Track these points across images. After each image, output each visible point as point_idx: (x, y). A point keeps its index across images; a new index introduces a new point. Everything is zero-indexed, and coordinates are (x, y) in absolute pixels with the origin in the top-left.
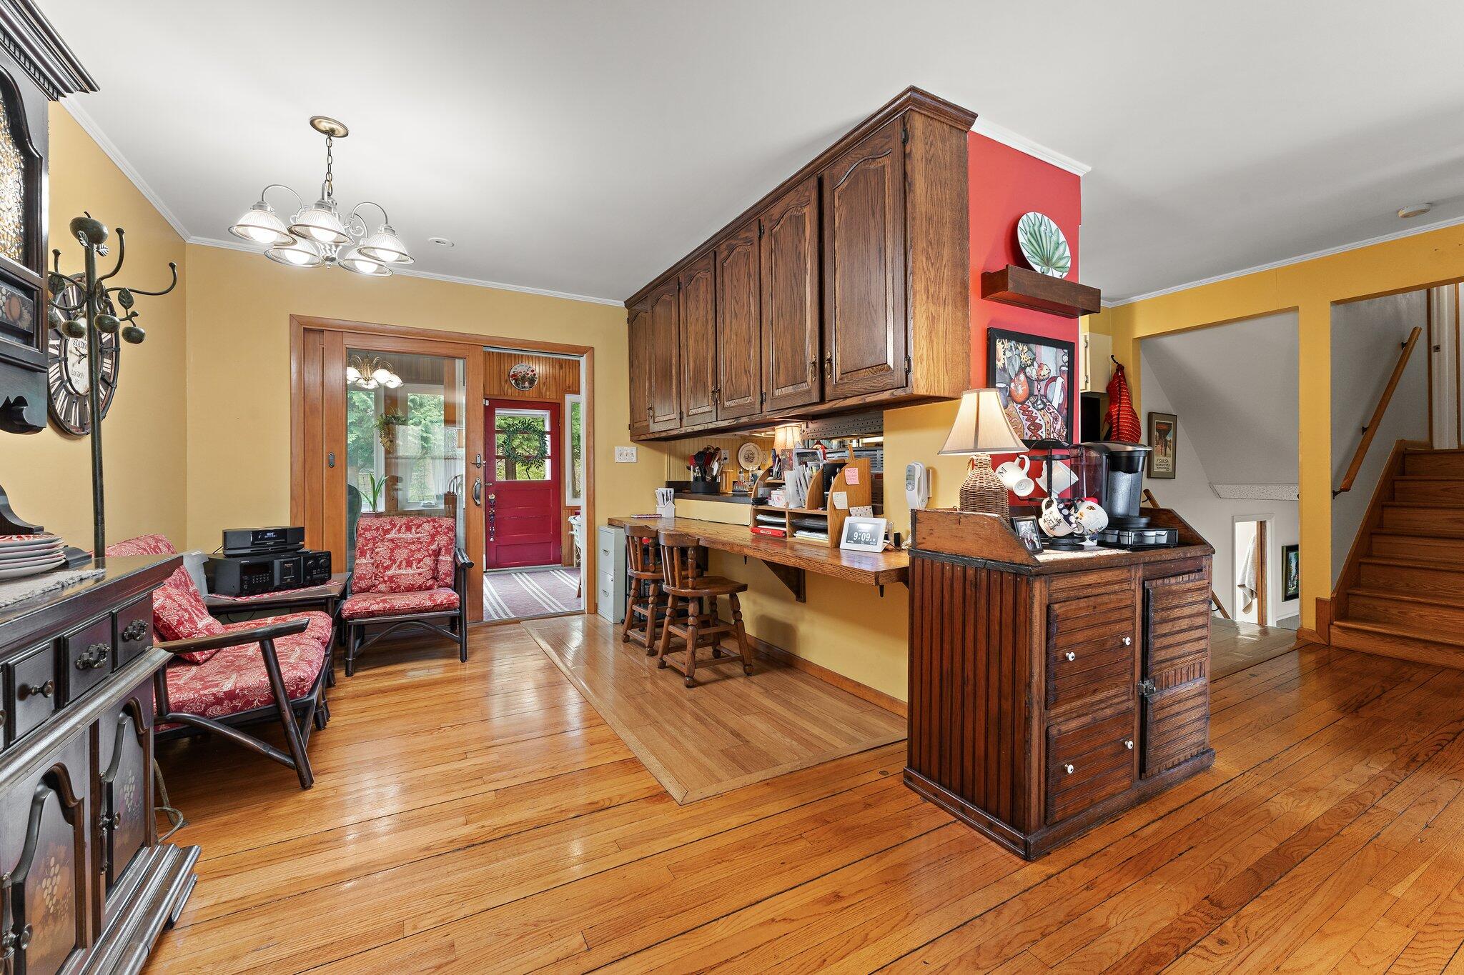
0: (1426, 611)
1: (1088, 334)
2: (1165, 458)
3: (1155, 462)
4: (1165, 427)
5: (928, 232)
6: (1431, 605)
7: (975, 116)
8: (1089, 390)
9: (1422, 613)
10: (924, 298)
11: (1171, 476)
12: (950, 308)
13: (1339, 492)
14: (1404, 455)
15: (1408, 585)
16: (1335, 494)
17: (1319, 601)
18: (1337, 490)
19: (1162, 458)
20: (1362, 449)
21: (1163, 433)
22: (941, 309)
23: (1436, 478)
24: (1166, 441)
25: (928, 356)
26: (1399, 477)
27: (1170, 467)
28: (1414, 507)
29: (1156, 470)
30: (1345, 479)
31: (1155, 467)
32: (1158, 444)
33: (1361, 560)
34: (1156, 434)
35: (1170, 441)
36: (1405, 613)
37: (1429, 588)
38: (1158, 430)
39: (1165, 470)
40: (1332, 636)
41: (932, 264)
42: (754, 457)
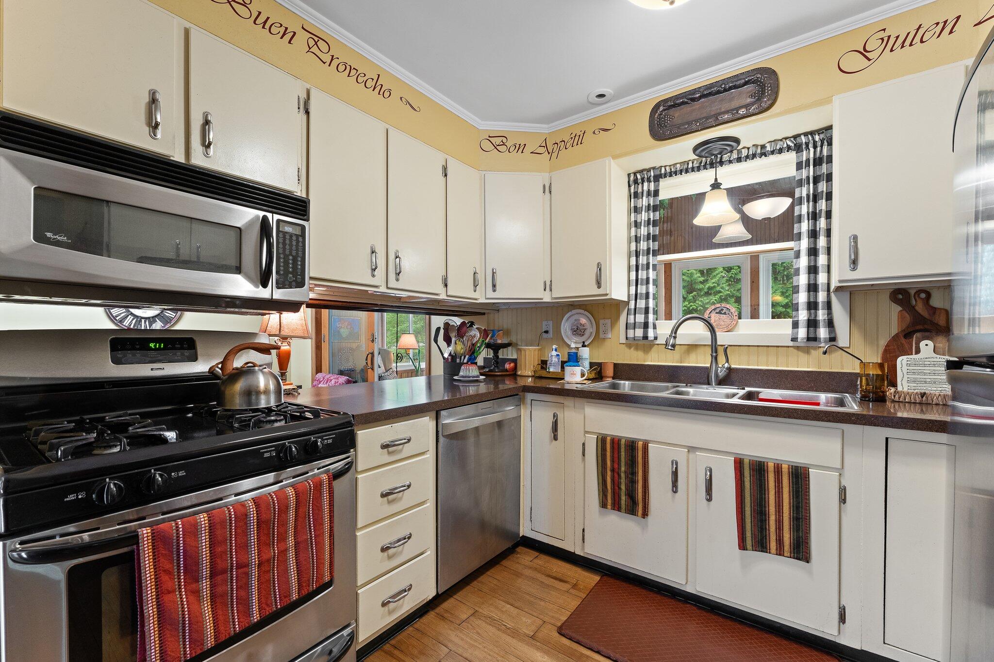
42: (585, 329)
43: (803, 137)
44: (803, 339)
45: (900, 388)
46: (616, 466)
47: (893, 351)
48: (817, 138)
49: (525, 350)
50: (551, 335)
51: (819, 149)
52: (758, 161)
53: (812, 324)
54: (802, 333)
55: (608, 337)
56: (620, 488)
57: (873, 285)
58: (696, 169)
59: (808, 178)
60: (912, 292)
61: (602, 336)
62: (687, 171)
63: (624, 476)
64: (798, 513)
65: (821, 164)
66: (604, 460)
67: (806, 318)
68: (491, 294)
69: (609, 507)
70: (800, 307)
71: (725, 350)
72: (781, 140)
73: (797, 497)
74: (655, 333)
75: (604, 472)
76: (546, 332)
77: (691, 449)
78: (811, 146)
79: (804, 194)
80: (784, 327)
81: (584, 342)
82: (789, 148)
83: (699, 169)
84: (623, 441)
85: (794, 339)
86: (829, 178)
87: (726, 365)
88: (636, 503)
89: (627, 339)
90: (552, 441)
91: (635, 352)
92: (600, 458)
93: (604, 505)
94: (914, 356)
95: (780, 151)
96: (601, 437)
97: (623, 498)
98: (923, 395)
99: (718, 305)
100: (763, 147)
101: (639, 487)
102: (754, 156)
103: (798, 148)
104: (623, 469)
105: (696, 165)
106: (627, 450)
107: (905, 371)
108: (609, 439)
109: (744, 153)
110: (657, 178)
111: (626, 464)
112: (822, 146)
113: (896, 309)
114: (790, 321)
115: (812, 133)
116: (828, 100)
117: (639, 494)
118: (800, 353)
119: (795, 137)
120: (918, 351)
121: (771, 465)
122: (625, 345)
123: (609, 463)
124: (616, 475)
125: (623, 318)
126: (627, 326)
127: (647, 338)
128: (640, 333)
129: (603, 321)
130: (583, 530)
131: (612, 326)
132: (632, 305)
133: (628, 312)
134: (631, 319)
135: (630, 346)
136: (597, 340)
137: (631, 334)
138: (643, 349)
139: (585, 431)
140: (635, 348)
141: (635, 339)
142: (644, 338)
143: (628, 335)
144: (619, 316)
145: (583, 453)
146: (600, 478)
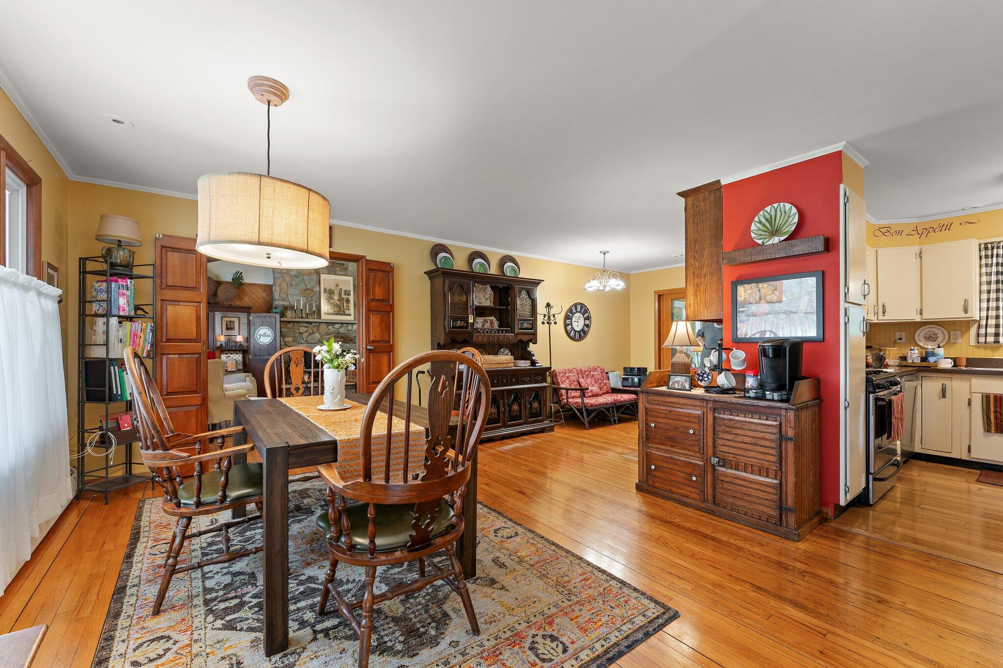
5: (695, 247)
7: (719, 180)
10: (692, 277)
12: (709, 277)
22: (703, 280)
25: (694, 304)
41: (697, 261)
42: (937, 337)
46: (998, 409)
49: (889, 350)
50: (903, 341)
55: (959, 342)
61: (952, 341)
68: (881, 317)
69: (993, 431)
75: (988, 413)
76: (900, 339)
81: (939, 345)
89: (978, 343)
90: (940, 399)
91: (984, 351)
92: (985, 406)
93: (988, 430)
96: (985, 394)
108: (992, 396)
122: (976, 346)
123: (992, 408)
124: (998, 415)
125: (973, 330)
126: (978, 335)
127: (999, 342)
128: (991, 339)
129: (954, 332)
130: (969, 446)
131: (962, 335)
132: (983, 322)
133: (979, 327)
134: (983, 331)
135: (979, 347)
136: (949, 343)
137: (982, 340)
138: (994, 349)
139: (971, 393)
140: (985, 348)
141: (985, 343)
142: (995, 342)
143: (978, 340)
144: (969, 329)
145: (969, 404)
146: (985, 416)
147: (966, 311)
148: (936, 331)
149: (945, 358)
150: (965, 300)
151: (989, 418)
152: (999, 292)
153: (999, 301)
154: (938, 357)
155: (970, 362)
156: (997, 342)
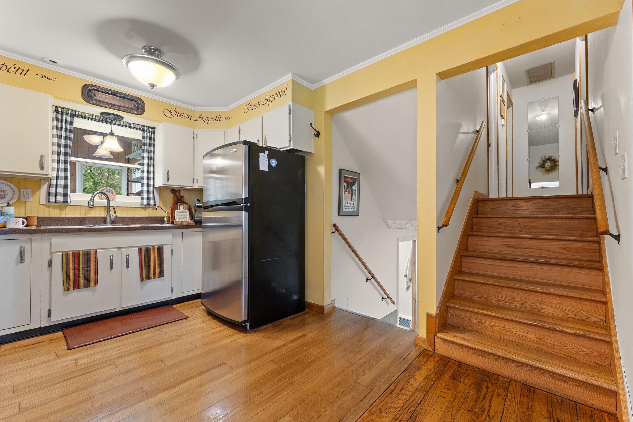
0: (495, 322)
1: (291, 103)
2: (351, 202)
3: (344, 204)
4: (352, 181)
6: (498, 318)
8: (291, 147)
9: (492, 324)
11: (356, 214)
13: (442, 227)
14: (478, 201)
15: (482, 297)
16: (439, 228)
17: (429, 316)
18: (440, 226)
19: (349, 201)
20: (457, 194)
21: (350, 184)
23: (495, 216)
24: (352, 190)
26: (476, 216)
27: (356, 209)
28: (484, 236)
29: (344, 209)
30: (445, 217)
31: (344, 208)
32: (346, 192)
33: (455, 277)
34: (345, 184)
35: (356, 191)
36: (482, 323)
37: (495, 299)
38: (345, 182)
39: (351, 210)
40: (436, 344)
42: (6, 194)
43: (145, 127)
44: (146, 204)
45: (176, 220)
46: (76, 266)
47: (174, 209)
48: (150, 130)
51: (150, 134)
52: (127, 129)
53: (148, 199)
54: (145, 202)
55: (29, 200)
56: (79, 277)
57: (166, 187)
58: (97, 120)
59: (147, 143)
60: (176, 190)
61: (22, 199)
62: (92, 119)
63: (82, 270)
64: (160, 261)
65: (151, 140)
66: (68, 265)
67: (146, 196)
69: (72, 289)
70: (144, 192)
71: (114, 209)
72: (137, 125)
73: (160, 256)
74: (70, 199)
75: (68, 271)
77: (119, 248)
78: (148, 131)
79: (145, 149)
80: (137, 200)
81: (8, 203)
82: (140, 129)
83: (99, 121)
84: (81, 252)
85: (142, 204)
86: (154, 146)
87: (115, 215)
88: (90, 280)
89: (49, 202)
91: (54, 210)
93: (67, 289)
94: (178, 210)
95: (137, 129)
96: (65, 253)
97: (82, 281)
98: (182, 222)
99: (106, 188)
100: (129, 124)
101: (92, 273)
102: (126, 126)
103: (143, 131)
104: (81, 266)
105: (97, 118)
106: (84, 256)
107: (177, 215)
108: (71, 253)
109: (122, 123)
110: (72, 116)
111: (83, 263)
112: (151, 133)
113: (172, 195)
114: (140, 197)
115: (149, 127)
116: (160, 122)
117: (92, 276)
118: (143, 210)
119: (143, 126)
120: (180, 209)
121: (151, 247)
122: (46, 206)
123: (71, 266)
124: (76, 271)
125: (44, 189)
126: (49, 194)
127: (67, 202)
128: (60, 199)
129: (24, 190)
130: (49, 310)
131: (33, 193)
132: (54, 182)
133: (50, 186)
134: (53, 190)
135: (48, 206)
136: (20, 201)
137: (52, 199)
138: (62, 208)
139: (51, 253)
140: (54, 207)
141: (55, 202)
142: (64, 202)
143: (49, 199)
144: (39, 188)
145: (50, 265)
146: (65, 275)
147: (42, 167)
148: (5, 188)
149: (15, 217)
150: (42, 157)
151: (68, 276)
152: (68, 155)
153: (67, 163)
154: (7, 216)
155: (42, 221)
156: (66, 201)
